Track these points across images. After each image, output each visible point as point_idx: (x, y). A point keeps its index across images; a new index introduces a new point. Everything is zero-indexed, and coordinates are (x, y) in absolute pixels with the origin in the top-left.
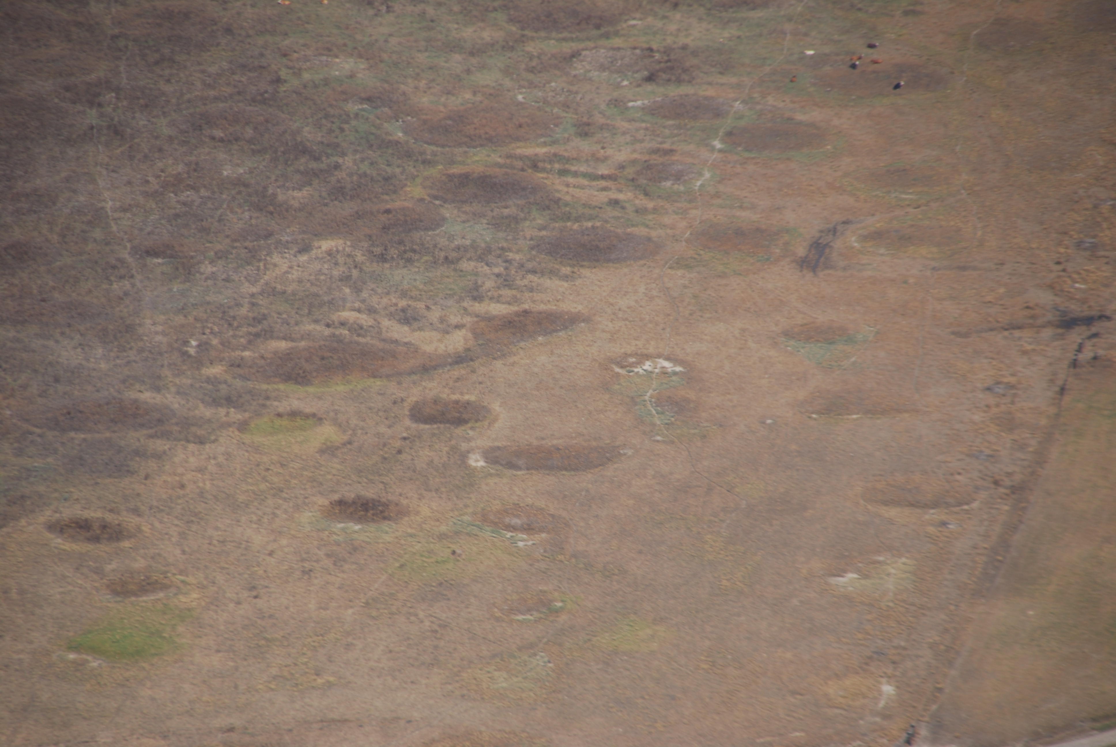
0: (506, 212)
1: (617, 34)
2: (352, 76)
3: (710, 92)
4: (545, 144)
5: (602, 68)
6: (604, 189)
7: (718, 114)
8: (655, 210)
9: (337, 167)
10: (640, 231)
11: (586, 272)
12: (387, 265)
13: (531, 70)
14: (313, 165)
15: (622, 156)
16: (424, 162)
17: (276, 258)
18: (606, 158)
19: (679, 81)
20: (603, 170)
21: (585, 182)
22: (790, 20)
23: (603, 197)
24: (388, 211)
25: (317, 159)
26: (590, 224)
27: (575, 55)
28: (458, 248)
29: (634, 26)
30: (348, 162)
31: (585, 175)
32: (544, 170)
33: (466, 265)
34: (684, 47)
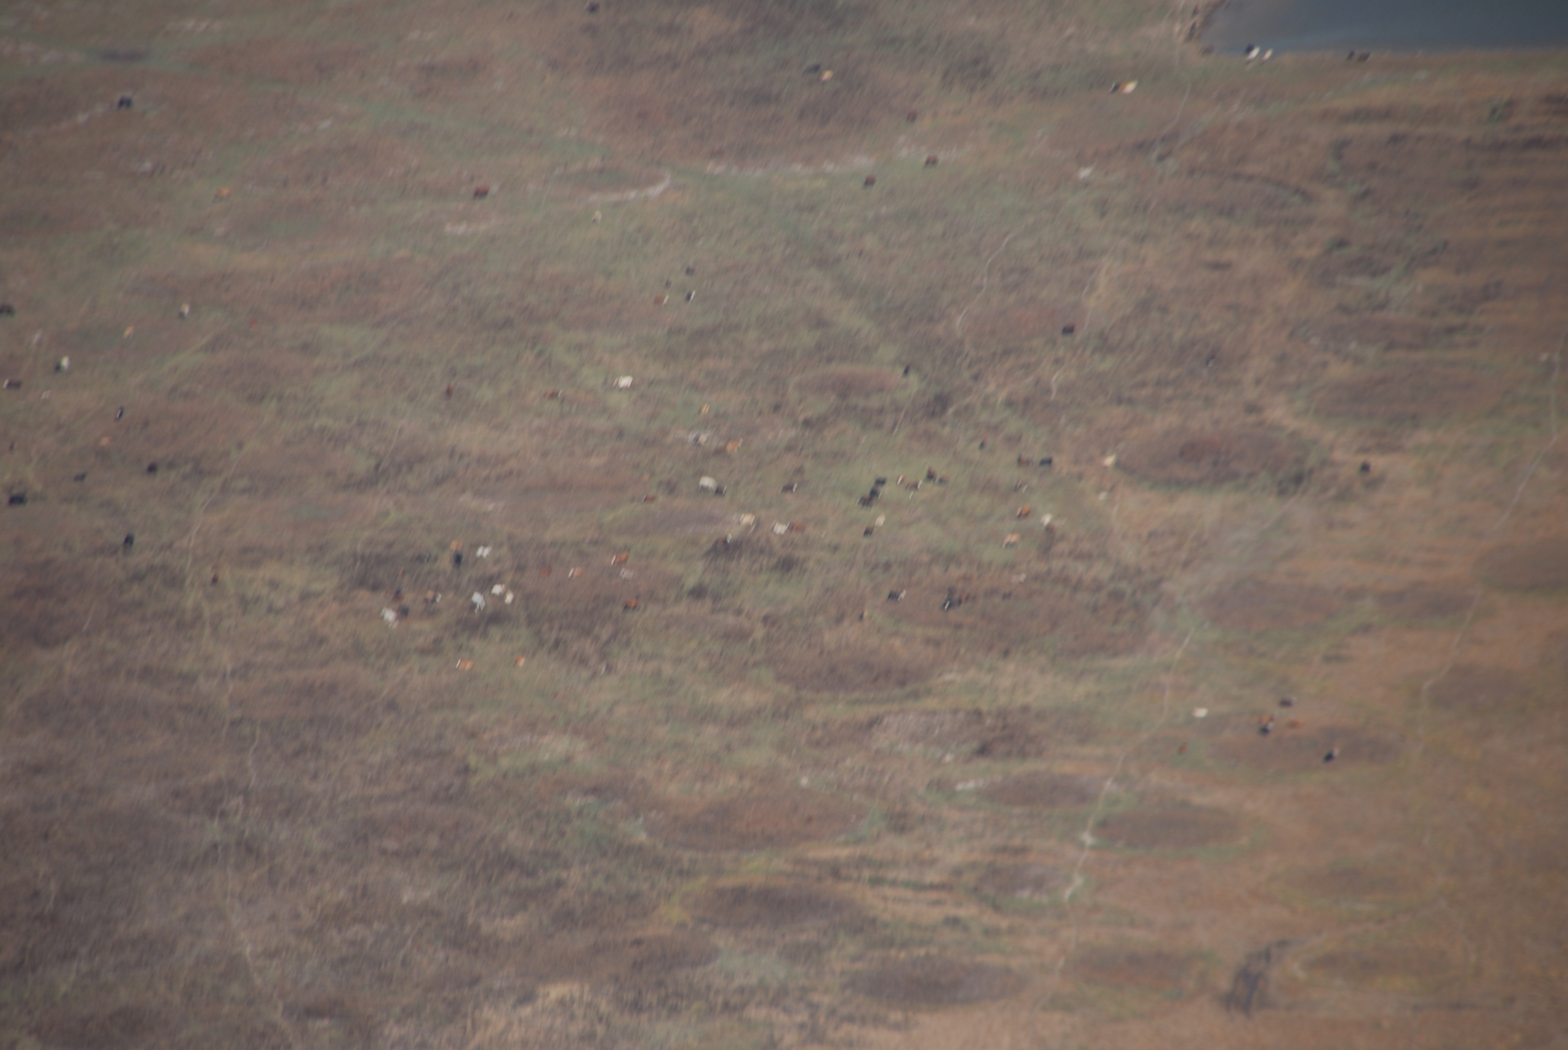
0: (803, 938)
1: (929, 692)
2: (568, 759)
3: (1068, 768)
4: (846, 844)
5: (914, 738)
6: (937, 903)
7: (1083, 796)
8: (1011, 931)
9: (559, 884)
10: (994, 960)
11: (924, 1018)
12: (644, 1017)
13: (817, 744)
14: (526, 883)
15: (957, 856)
16: (681, 873)
17: (487, 1012)
18: (933, 862)
19: (1023, 755)
20: (932, 876)
21: (909, 894)
22: (1167, 668)
23: (936, 914)
24: (638, 942)
25: (531, 873)
26: (922, 952)
27: (874, 722)
28: (741, 990)
29: (951, 683)
30: (574, 876)
31: (907, 885)
32: (848, 879)
33: (756, 1013)
34: (1025, 709)
